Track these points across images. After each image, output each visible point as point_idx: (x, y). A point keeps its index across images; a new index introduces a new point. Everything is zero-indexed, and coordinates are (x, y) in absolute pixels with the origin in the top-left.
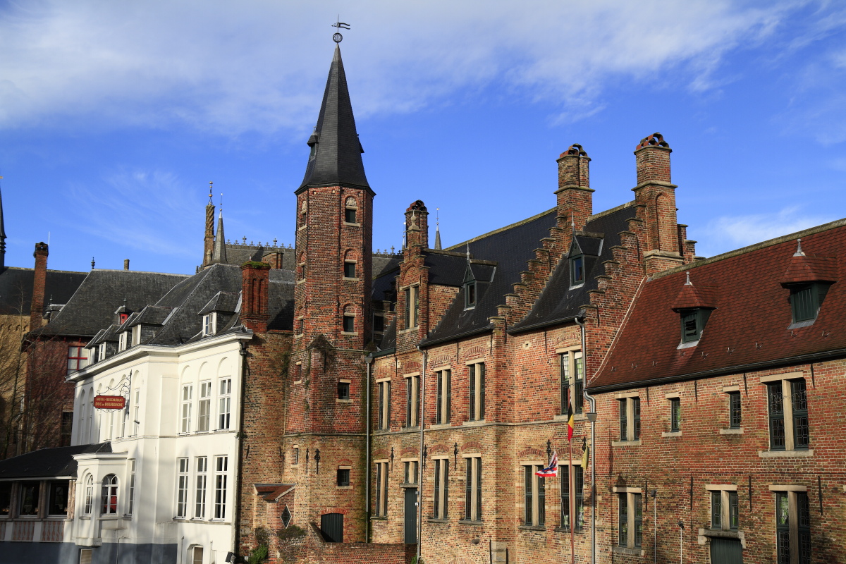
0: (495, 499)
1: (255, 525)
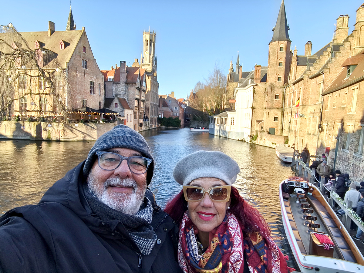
0: (300, 125)
1: (256, 129)
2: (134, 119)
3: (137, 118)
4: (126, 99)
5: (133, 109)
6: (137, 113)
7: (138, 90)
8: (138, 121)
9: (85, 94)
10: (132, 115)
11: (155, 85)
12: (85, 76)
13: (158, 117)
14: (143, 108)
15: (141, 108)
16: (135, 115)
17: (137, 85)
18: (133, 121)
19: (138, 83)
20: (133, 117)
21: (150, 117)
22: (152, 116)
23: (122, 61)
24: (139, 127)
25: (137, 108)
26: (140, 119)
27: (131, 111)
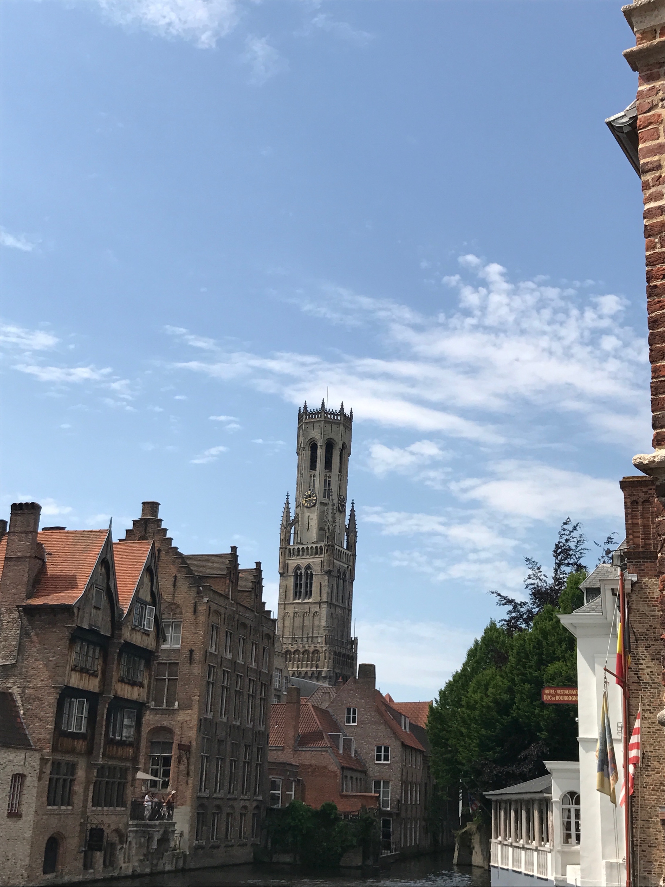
2: (51, 802)
3: (78, 800)
4: (15, 690)
5: (40, 750)
6: (81, 773)
7: (89, 643)
8: (84, 813)
10: (31, 781)
11: (244, 625)
13: (260, 798)
14: (131, 744)
15: (110, 742)
16: (65, 780)
17: (82, 622)
18: (31, 816)
19: (94, 611)
20: (34, 791)
21: (199, 798)
22: (215, 796)
23: (24, 502)
24: (85, 852)
25: (81, 742)
26: (100, 808)
27: (23, 755)
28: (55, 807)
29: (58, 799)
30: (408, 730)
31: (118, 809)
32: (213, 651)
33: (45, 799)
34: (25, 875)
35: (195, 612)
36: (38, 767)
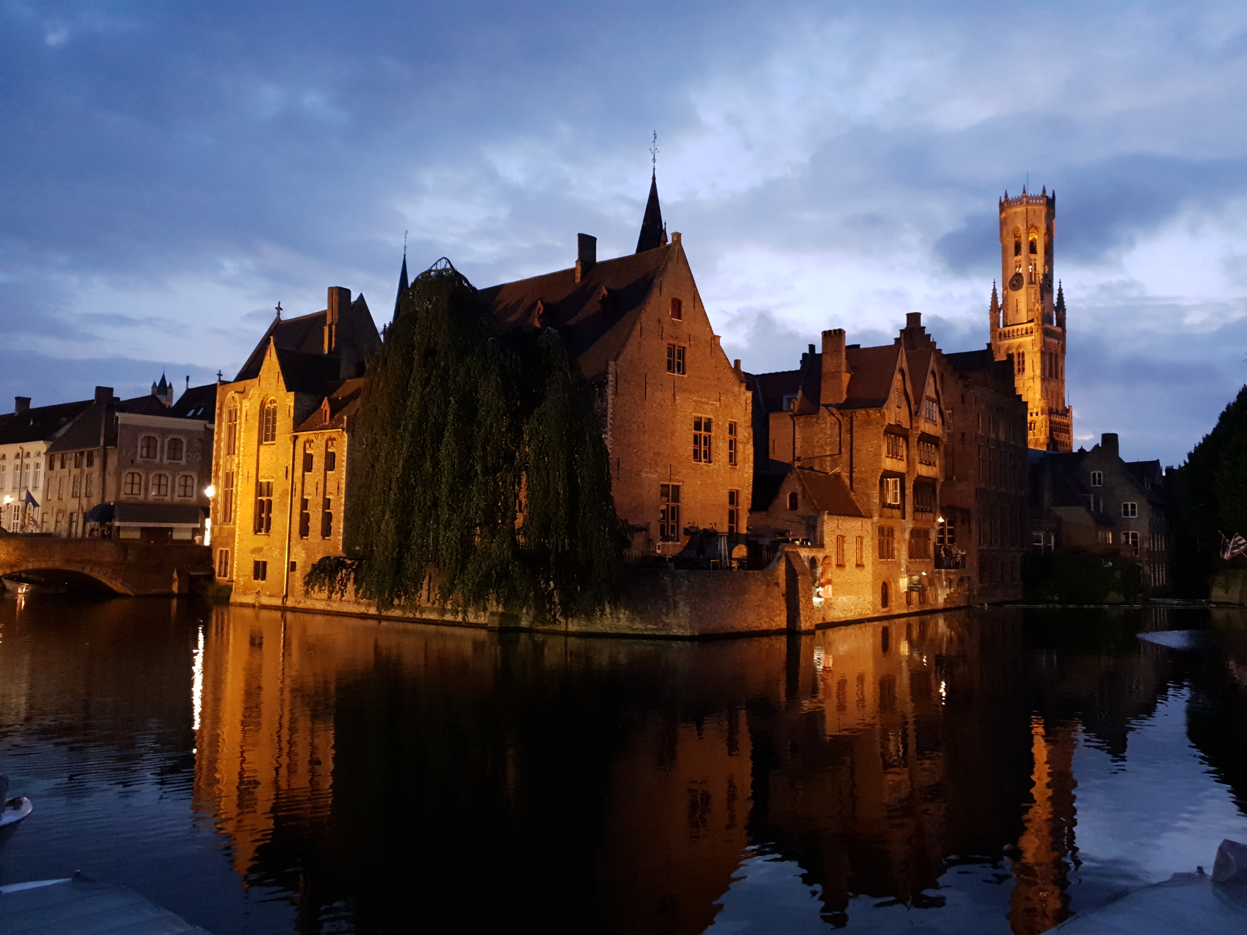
2: (881, 556)
3: (898, 554)
4: (845, 475)
5: (871, 517)
6: (898, 535)
7: (898, 435)
8: (903, 563)
9: (674, 464)
10: (867, 541)
12: (678, 401)
13: (1025, 549)
14: (931, 512)
15: (916, 510)
16: (888, 540)
17: (889, 419)
18: (870, 566)
19: (897, 409)
20: (870, 548)
21: (980, 551)
22: (992, 548)
23: (832, 329)
24: (907, 592)
25: (897, 510)
26: (913, 560)
27: (860, 523)
28: (884, 560)
29: (886, 554)
30: (1149, 487)
31: (926, 560)
32: (980, 432)
33: (877, 554)
34: (871, 609)
35: (963, 402)
36: (870, 531)
